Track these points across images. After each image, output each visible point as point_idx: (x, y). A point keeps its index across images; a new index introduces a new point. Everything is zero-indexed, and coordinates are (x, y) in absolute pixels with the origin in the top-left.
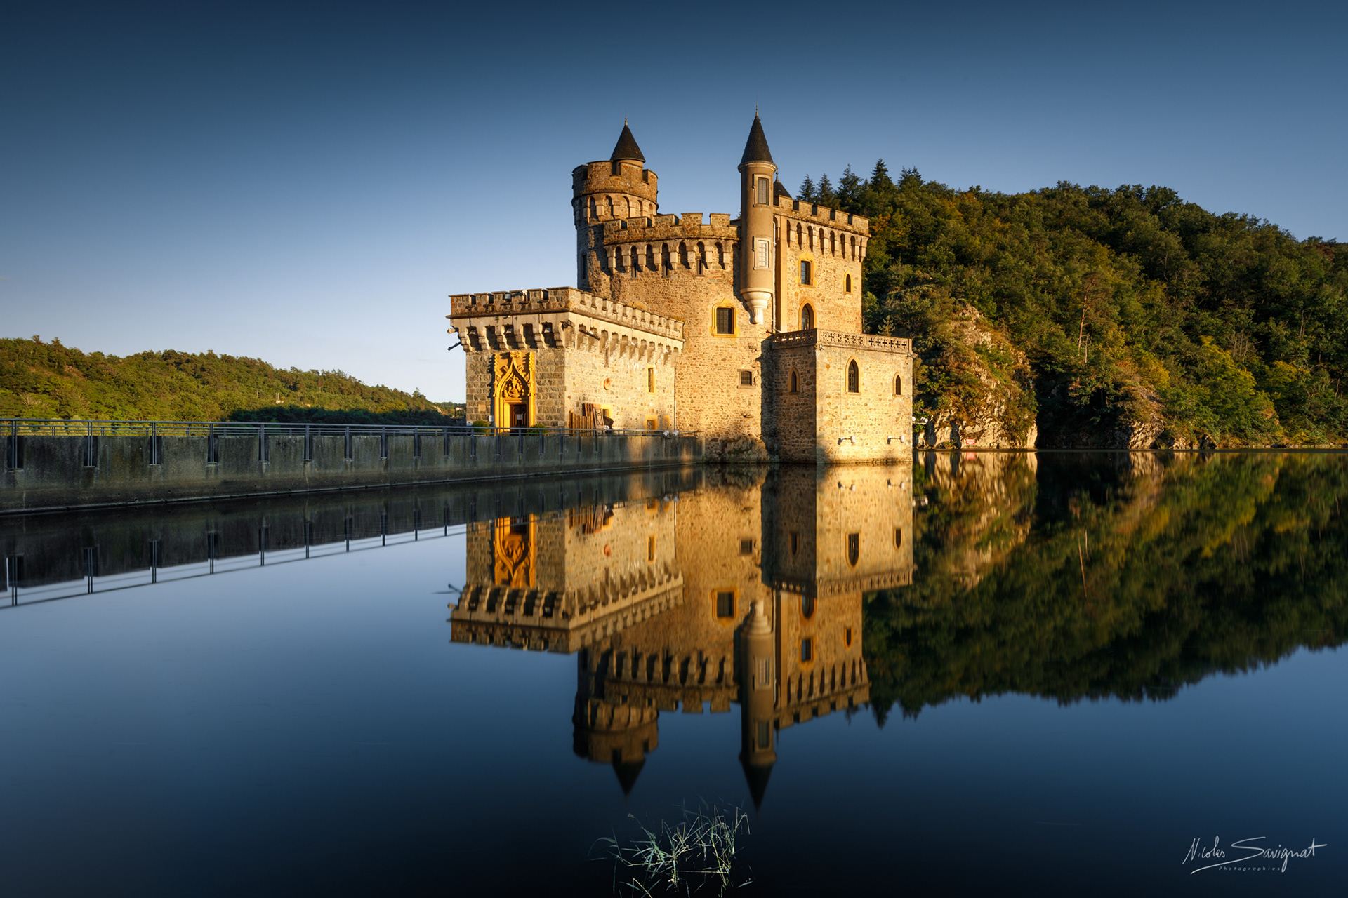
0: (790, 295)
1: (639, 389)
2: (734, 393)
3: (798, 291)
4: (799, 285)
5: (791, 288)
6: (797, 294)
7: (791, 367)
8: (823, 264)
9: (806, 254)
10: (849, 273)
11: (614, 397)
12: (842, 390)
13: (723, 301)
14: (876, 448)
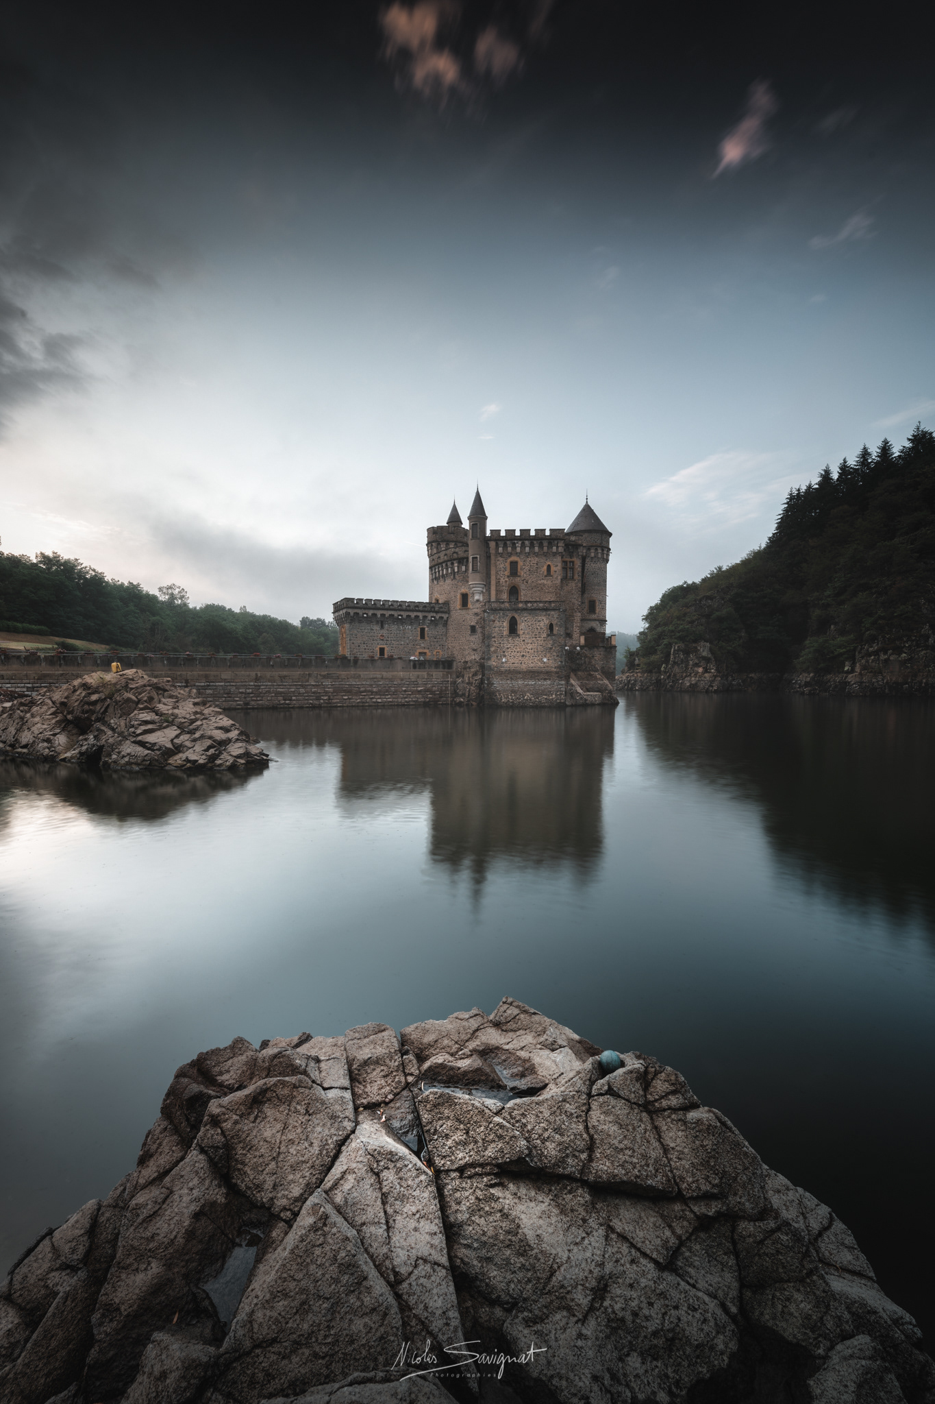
0: (499, 582)
1: (411, 638)
2: (468, 637)
3: (506, 579)
4: (506, 576)
5: (501, 579)
8: (527, 561)
9: (514, 558)
10: (549, 563)
11: (389, 643)
12: (504, 634)
13: (464, 590)
14: (532, 665)
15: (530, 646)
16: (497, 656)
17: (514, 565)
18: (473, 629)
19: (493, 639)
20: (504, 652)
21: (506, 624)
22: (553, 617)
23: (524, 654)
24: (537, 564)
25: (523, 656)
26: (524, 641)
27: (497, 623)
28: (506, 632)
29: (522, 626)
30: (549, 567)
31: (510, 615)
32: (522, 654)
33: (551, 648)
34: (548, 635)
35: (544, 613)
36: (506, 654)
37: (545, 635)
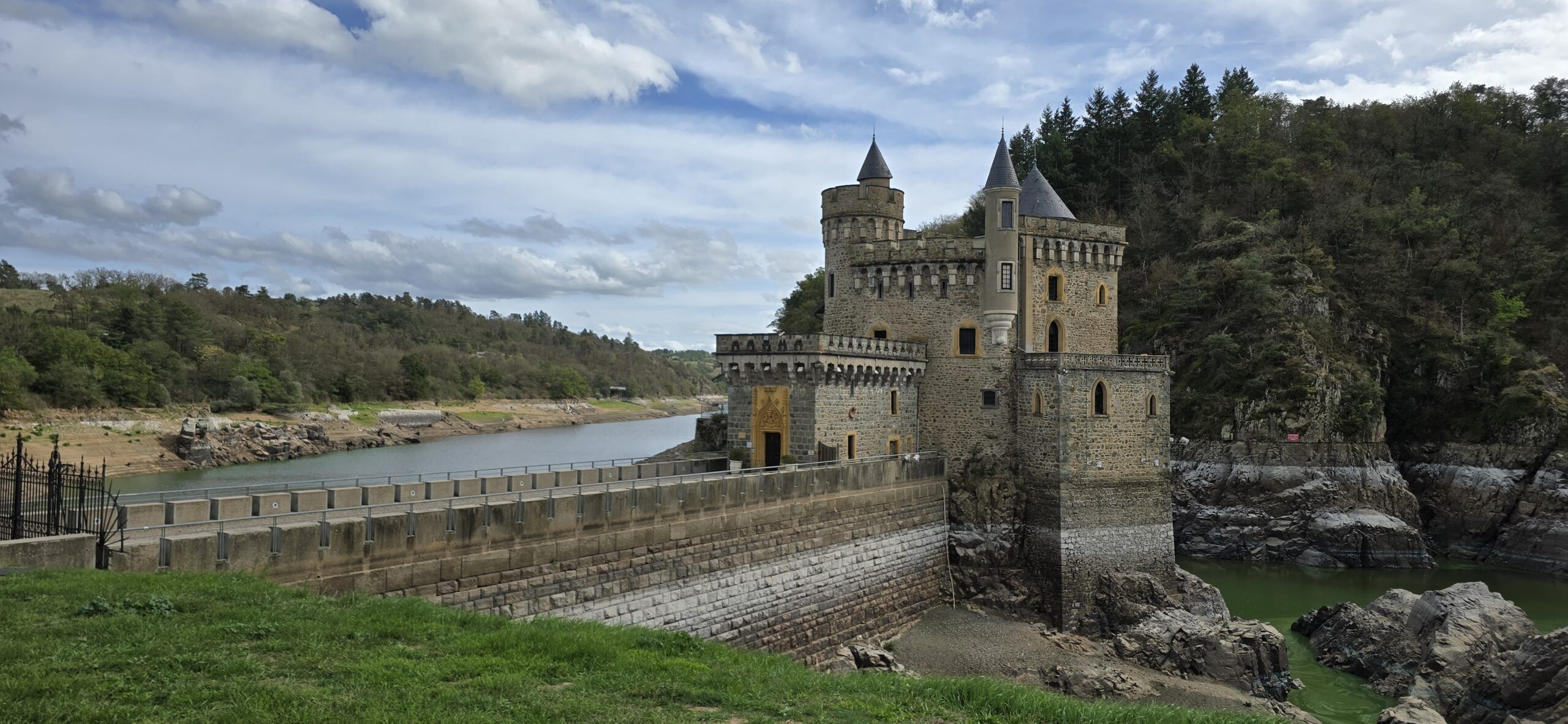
0: (1036, 313)
1: (882, 412)
2: (977, 412)
3: (1045, 308)
4: (1046, 302)
5: (1037, 306)
6: (1043, 311)
7: (1035, 388)
8: (1074, 277)
9: (1053, 270)
10: (1102, 283)
12: (1088, 414)
13: (967, 322)
14: (1127, 471)
15: (1124, 437)
16: (1078, 456)
17: (1053, 281)
18: (989, 398)
19: (1072, 424)
20: (1087, 448)
21: (1091, 396)
22: (1154, 385)
23: (1116, 450)
24: (1086, 283)
25: (1114, 454)
26: (1115, 427)
27: (1078, 394)
28: (1090, 410)
29: (1112, 400)
30: (1102, 288)
31: (1096, 378)
32: (1113, 450)
33: (1152, 441)
34: (1148, 417)
35: (1142, 378)
36: (1091, 451)
37: (1143, 417)
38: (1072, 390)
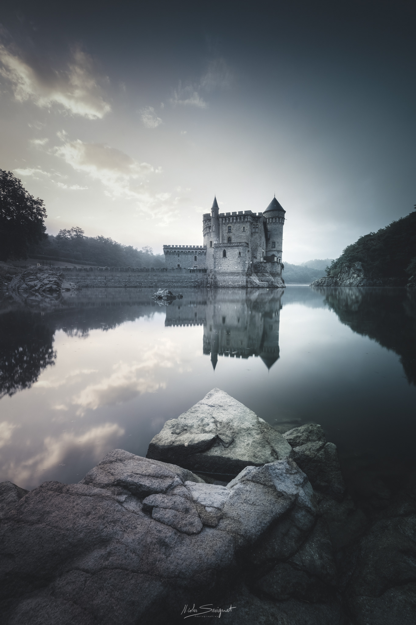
0: (224, 236)
1: (191, 260)
4: (227, 233)
5: (224, 234)
6: (226, 235)
8: (235, 226)
9: (229, 225)
10: (244, 226)
11: (181, 262)
12: (221, 257)
13: (211, 240)
14: (232, 270)
16: (218, 266)
17: (229, 228)
18: (213, 256)
19: (217, 259)
21: (222, 253)
22: (240, 249)
24: (239, 227)
26: (229, 260)
27: (218, 253)
29: (228, 254)
30: (244, 228)
31: (223, 249)
32: (228, 265)
33: (240, 263)
34: (239, 257)
35: (237, 248)
36: (222, 265)
37: (237, 257)
38: (217, 252)
